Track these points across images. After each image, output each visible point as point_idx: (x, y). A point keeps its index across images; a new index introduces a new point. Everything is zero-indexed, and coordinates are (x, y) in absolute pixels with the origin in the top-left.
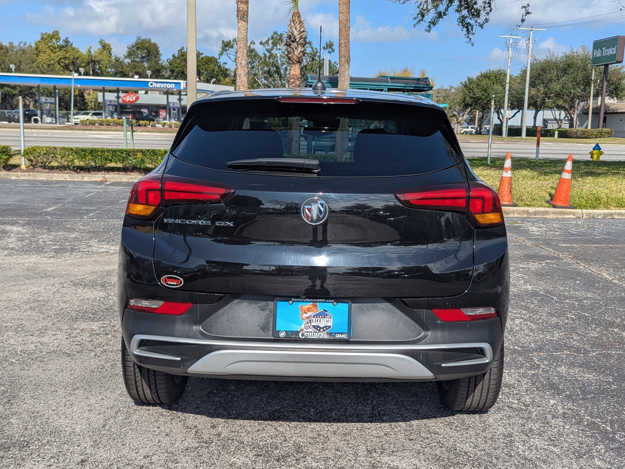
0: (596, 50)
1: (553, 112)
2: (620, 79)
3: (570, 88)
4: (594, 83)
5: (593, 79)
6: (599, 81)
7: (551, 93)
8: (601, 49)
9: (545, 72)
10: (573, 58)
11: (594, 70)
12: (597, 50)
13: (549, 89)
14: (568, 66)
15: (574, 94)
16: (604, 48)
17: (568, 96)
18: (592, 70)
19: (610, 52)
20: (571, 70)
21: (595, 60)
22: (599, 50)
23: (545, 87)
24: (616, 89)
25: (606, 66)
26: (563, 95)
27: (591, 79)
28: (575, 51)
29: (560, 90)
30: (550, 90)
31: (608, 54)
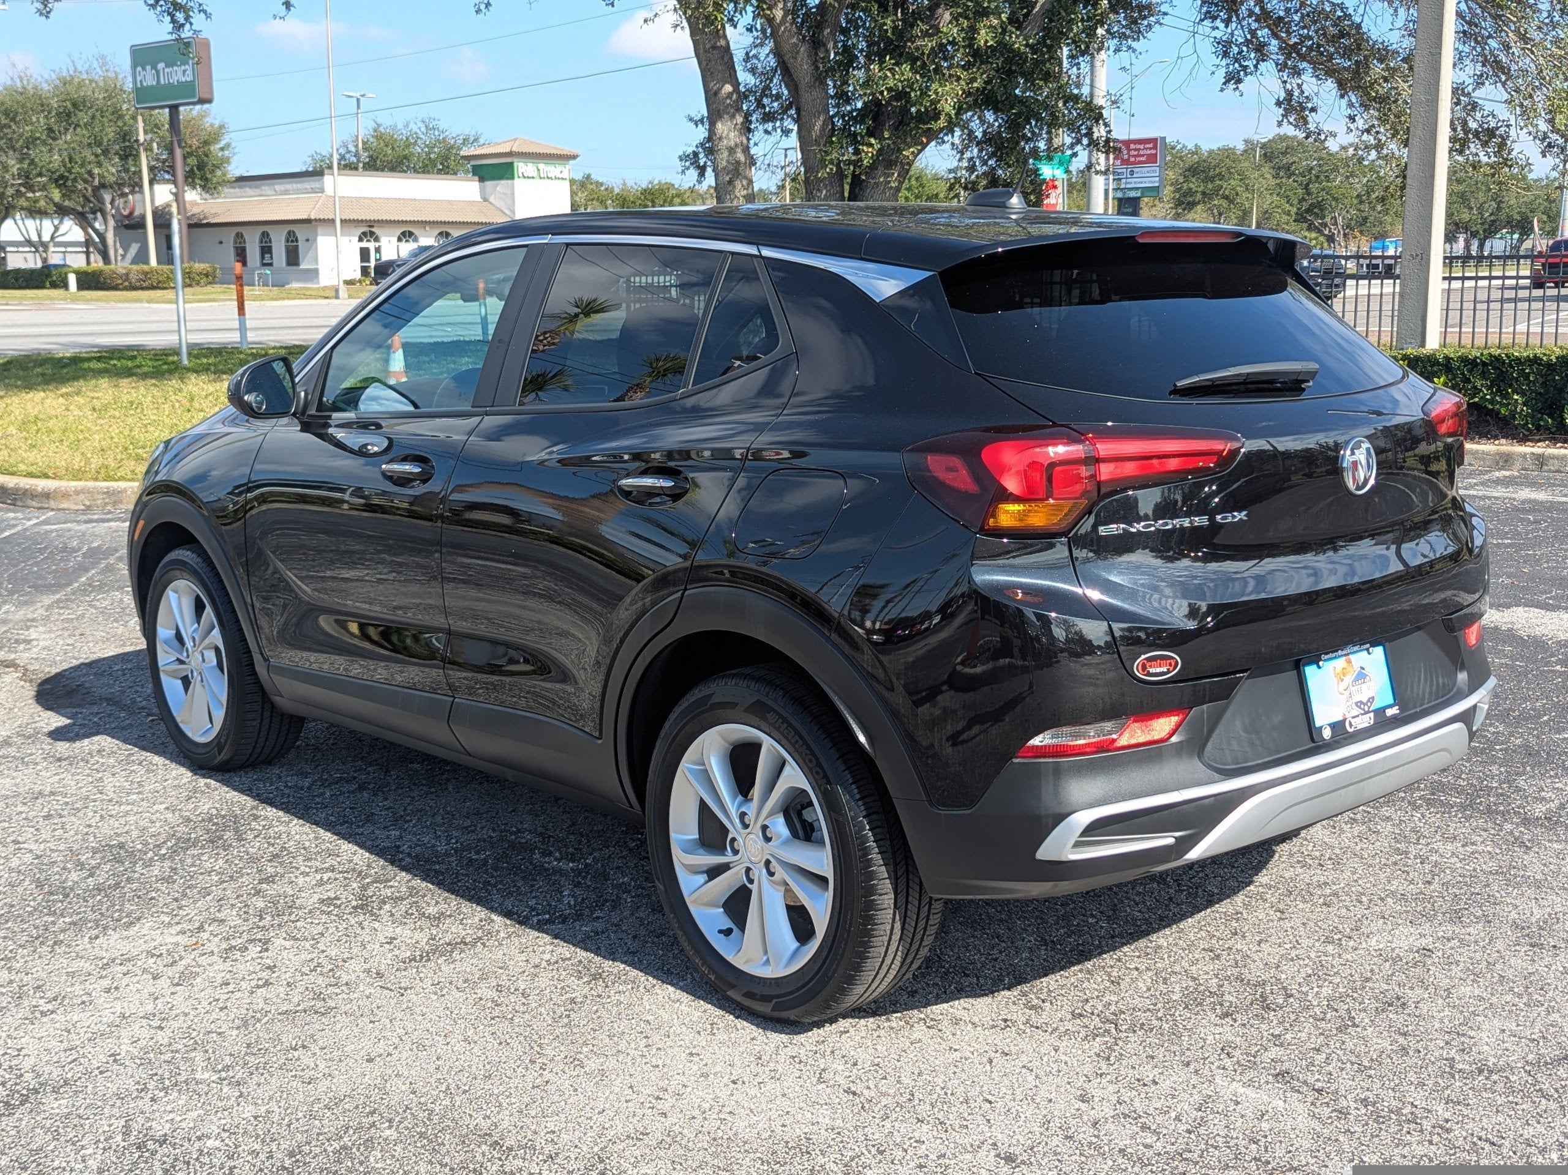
0: (139, 69)
1: (20, 222)
2: (206, 143)
3: (89, 163)
4: (146, 150)
5: (141, 138)
6: (155, 145)
7: (40, 175)
8: (154, 67)
9: (13, 119)
10: (80, 85)
11: (140, 118)
12: (144, 69)
13: (32, 162)
14: (74, 105)
15: (101, 176)
16: (161, 66)
17: (85, 181)
18: (134, 118)
19: (180, 74)
20: (84, 117)
21: (142, 94)
22: (148, 68)
23: (21, 161)
24: (201, 166)
25: (174, 109)
26: (75, 180)
27: (137, 141)
28: (80, 68)
29: (65, 166)
30: (36, 166)
31: (174, 80)
